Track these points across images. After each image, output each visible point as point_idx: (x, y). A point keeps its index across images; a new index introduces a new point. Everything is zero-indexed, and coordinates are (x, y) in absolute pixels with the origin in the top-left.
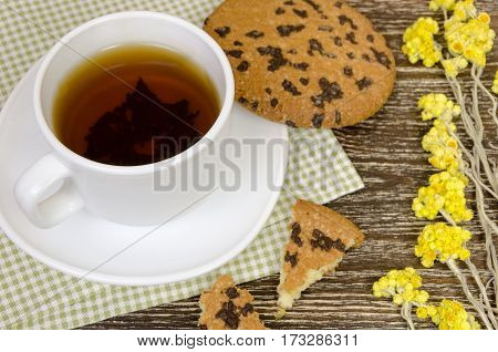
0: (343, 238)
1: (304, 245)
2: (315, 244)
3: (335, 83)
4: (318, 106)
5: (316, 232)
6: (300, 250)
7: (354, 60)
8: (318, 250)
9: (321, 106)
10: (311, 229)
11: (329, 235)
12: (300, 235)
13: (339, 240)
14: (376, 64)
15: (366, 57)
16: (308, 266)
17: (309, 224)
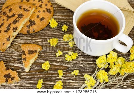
0: (36, 49)
1: (27, 55)
2: (29, 54)
3: (34, 21)
4: (28, 28)
5: (29, 51)
6: (26, 56)
7: (40, 13)
8: (30, 55)
9: (29, 28)
10: (27, 50)
11: (32, 50)
12: (25, 53)
13: (35, 50)
14: (47, 13)
15: (44, 11)
16: (29, 59)
17: (26, 49)
